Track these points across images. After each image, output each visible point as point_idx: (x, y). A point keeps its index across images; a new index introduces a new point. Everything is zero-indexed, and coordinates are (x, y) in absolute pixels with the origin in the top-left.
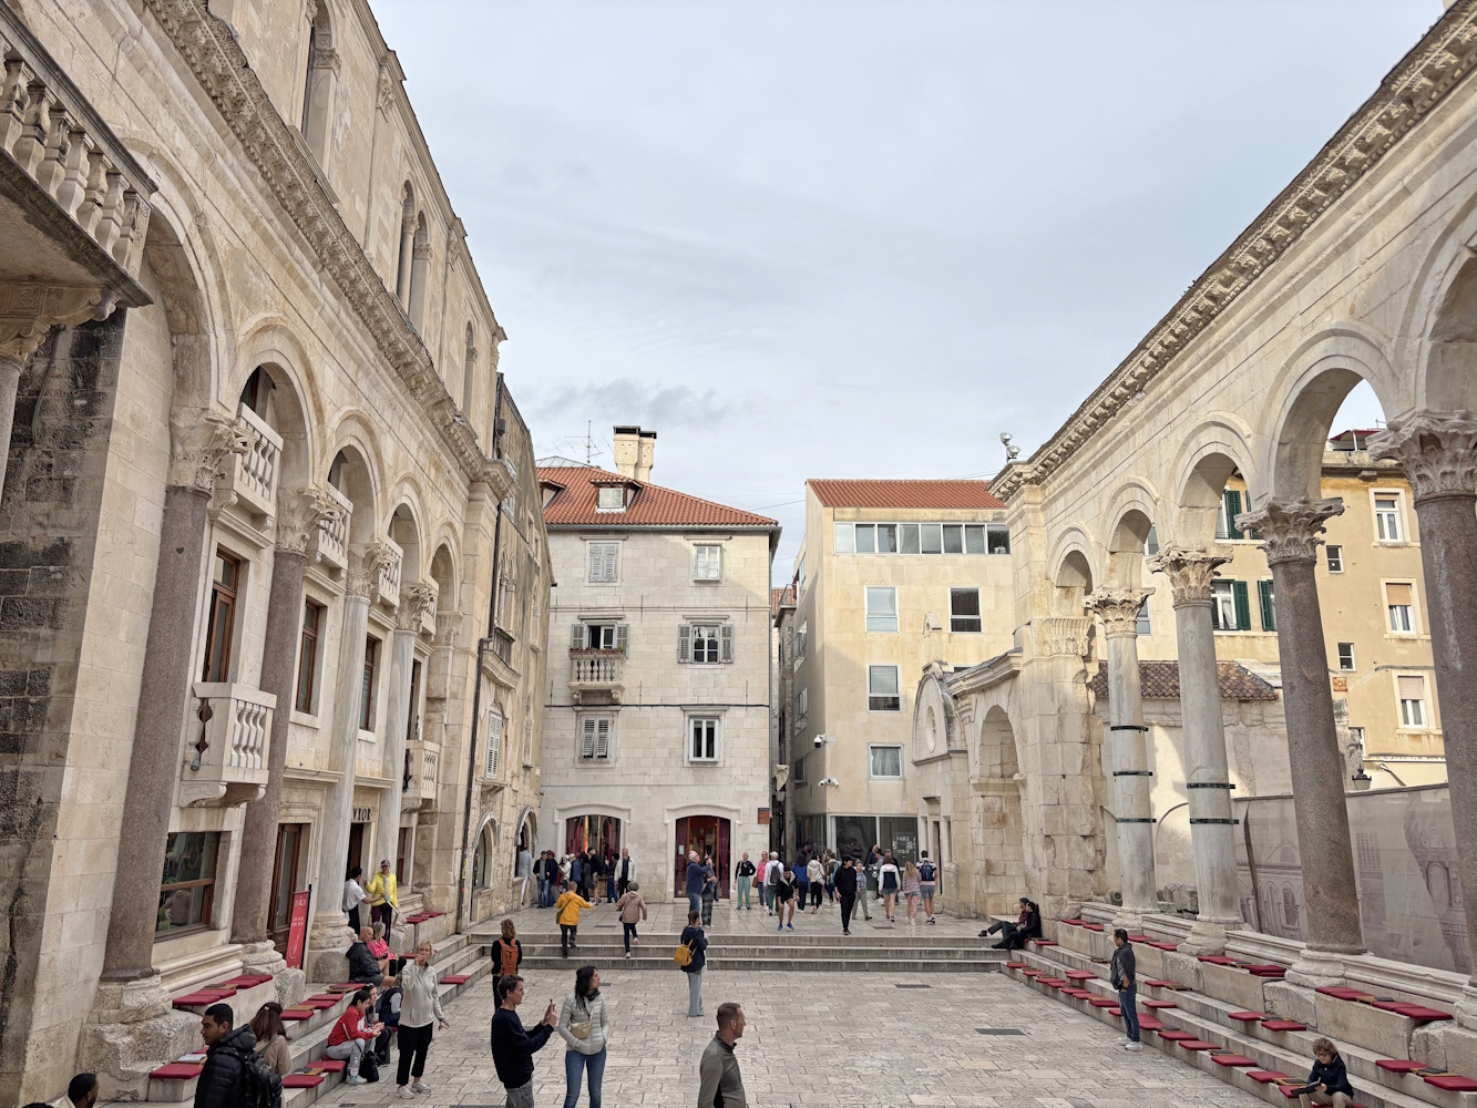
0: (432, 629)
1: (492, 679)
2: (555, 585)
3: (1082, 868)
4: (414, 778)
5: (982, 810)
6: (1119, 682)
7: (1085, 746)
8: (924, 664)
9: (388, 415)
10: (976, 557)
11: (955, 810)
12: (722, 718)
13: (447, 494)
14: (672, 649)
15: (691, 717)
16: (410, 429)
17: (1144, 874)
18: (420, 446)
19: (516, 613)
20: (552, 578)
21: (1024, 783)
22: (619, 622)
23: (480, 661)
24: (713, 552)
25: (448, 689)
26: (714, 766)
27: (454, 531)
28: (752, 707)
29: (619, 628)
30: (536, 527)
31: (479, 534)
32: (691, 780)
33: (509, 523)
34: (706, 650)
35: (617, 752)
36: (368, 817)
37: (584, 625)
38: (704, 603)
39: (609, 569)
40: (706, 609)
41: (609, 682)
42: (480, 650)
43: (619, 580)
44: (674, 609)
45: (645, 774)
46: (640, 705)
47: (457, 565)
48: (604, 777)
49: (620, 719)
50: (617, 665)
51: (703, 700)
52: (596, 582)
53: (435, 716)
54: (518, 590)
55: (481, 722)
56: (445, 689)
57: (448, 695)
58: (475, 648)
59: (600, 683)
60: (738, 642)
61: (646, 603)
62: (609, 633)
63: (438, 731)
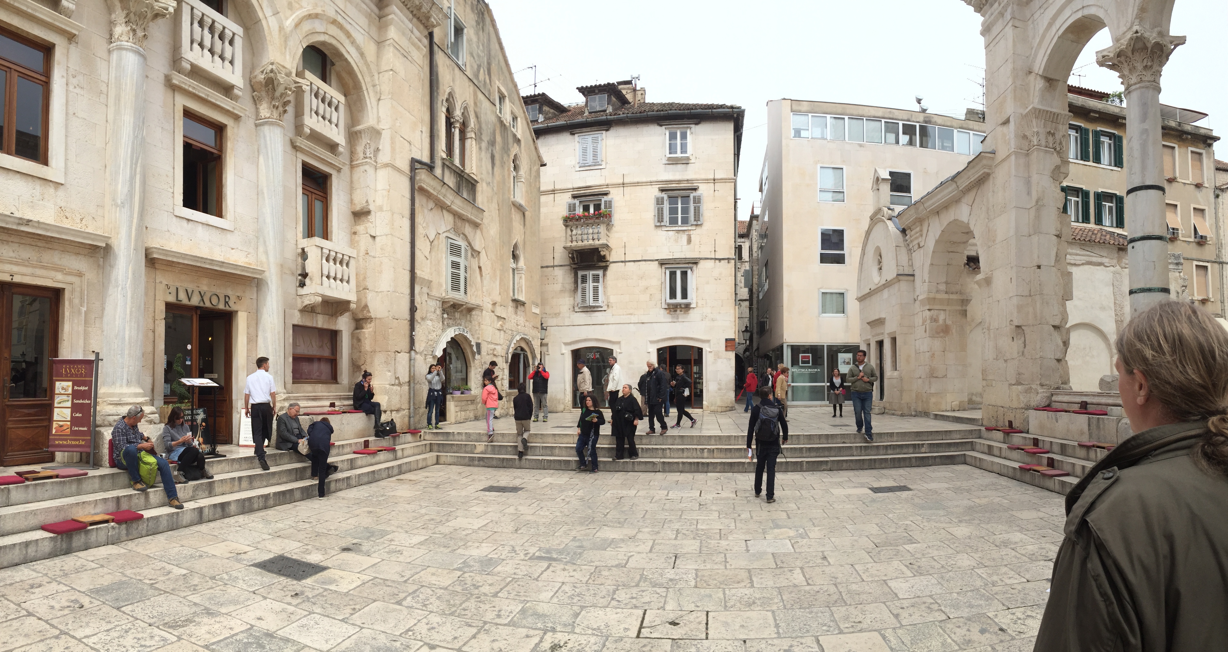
0: (338, 138)
2: (545, 165)
3: (1052, 357)
4: (313, 276)
5: (928, 323)
11: (899, 326)
12: (695, 268)
14: (650, 214)
15: (667, 268)
19: (480, 159)
20: (539, 157)
22: (605, 197)
23: (412, 180)
24: (684, 136)
25: (370, 202)
26: (687, 307)
27: (348, 35)
28: (720, 260)
29: (605, 202)
30: (510, 101)
31: (391, 49)
32: (668, 318)
33: (457, 69)
34: (680, 216)
35: (608, 298)
36: (226, 303)
37: (577, 202)
38: (677, 177)
39: (595, 156)
40: (679, 182)
41: (597, 242)
42: (413, 169)
43: (604, 163)
44: (651, 183)
45: (631, 314)
46: (625, 262)
47: (368, 79)
48: (597, 317)
49: (609, 272)
50: (602, 229)
51: (677, 255)
52: (585, 167)
53: (360, 228)
54: (481, 139)
55: (432, 242)
56: (367, 202)
57: (372, 207)
58: (405, 166)
59: (589, 243)
60: (707, 208)
61: (627, 180)
62: (597, 207)
63: (364, 241)
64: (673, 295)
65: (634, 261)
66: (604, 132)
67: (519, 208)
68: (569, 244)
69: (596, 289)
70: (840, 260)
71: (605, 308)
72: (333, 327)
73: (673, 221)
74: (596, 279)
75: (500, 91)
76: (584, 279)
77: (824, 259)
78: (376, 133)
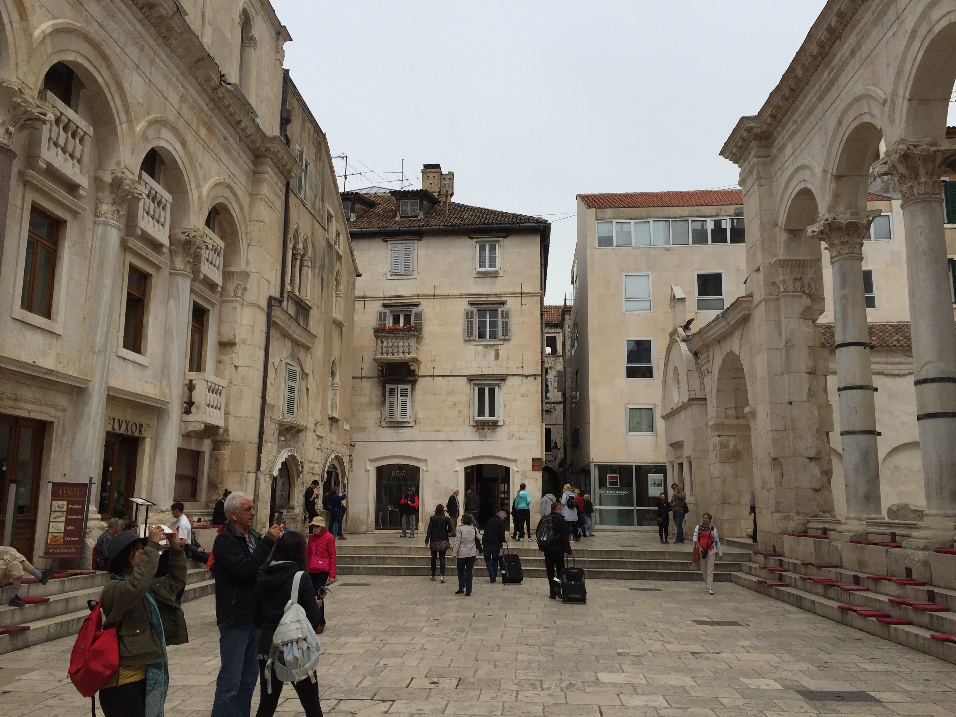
0: (219, 280)
1: (285, 335)
2: (360, 275)
3: (808, 487)
4: (196, 404)
5: (718, 448)
6: (844, 302)
7: (812, 376)
8: (670, 330)
9: (133, 52)
10: (719, 246)
11: (695, 450)
12: (502, 385)
13: (224, 157)
14: (459, 328)
15: (475, 385)
16: (165, 76)
17: (869, 482)
18: (183, 99)
19: (313, 285)
20: (356, 269)
21: (753, 414)
22: (416, 308)
23: (269, 316)
24: (493, 249)
25: (237, 336)
26: (494, 425)
27: (235, 195)
28: (527, 376)
29: (416, 313)
30: (336, 221)
31: (263, 203)
32: (476, 436)
33: (302, 206)
34: (488, 330)
35: (415, 413)
36: (140, 431)
37: (387, 311)
38: (486, 291)
39: (407, 265)
40: (488, 295)
41: (407, 356)
42: (270, 306)
43: (415, 273)
44: (461, 296)
45: (438, 431)
46: (433, 376)
47: (243, 229)
48: (405, 433)
49: (417, 387)
50: (412, 342)
51: (486, 372)
52: (396, 275)
53: (226, 358)
54: (315, 266)
55: (276, 370)
56: (234, 335)
57: (237, 340)
58: (264, 303)
59: (399, 356)
60: (515, 323)
61: (438, 292)
62: (407, 318)
63: (229, 371)
64: (481, 413)
65: (443, 376)
66: (416, 242)
67: (338, 325)
68: (379, 356)
69: (404, 403)
70: (648, 373)
71: (412, 424)
72: (200, 450)
73: (481, 336)
74: (404, 393)
75: (329, 213)
76: (392, 393)
77: (632, 373)
78: (246, 275)
